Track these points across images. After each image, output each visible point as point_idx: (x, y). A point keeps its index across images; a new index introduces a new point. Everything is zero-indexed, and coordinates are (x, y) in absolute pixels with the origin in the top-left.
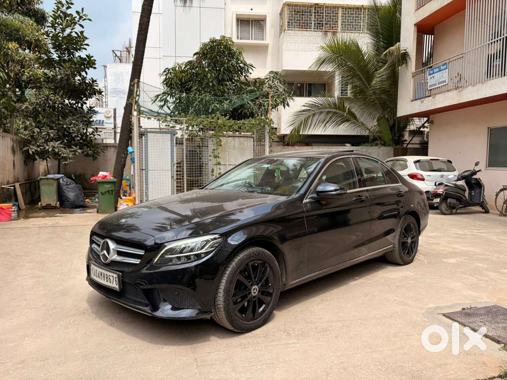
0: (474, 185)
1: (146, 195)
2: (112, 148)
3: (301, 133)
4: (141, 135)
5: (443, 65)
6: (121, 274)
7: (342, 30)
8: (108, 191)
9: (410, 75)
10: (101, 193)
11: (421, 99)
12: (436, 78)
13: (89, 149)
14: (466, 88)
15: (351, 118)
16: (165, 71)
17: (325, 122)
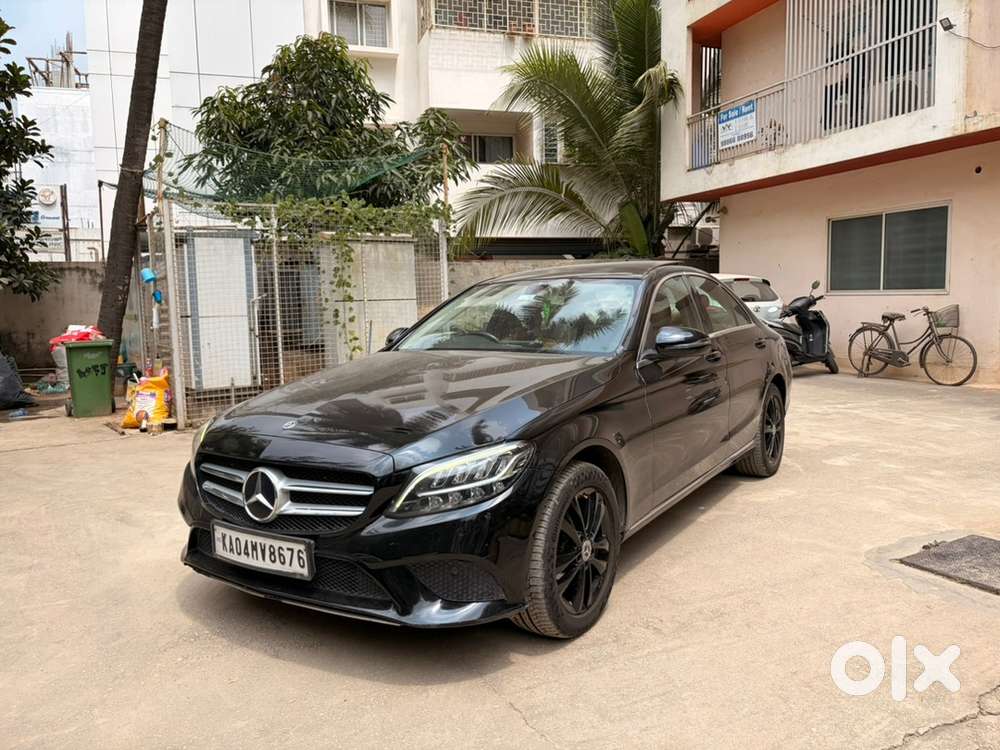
0: (813, 325)
1: (196, 372)
2: (74, 272)
3: (478, 235)
4: (180, 241)
5: (746, 105)
6: (312, 542)
7: (544, 32)
8: (95, 367)
9: (684, 122)
10: (79, 371)
11: (707, 166)
12: (733, 128)
13: (22, 275)
14: (792, 149)
15: (570, 204)
16: (205, 105)
17: (523, 213)
